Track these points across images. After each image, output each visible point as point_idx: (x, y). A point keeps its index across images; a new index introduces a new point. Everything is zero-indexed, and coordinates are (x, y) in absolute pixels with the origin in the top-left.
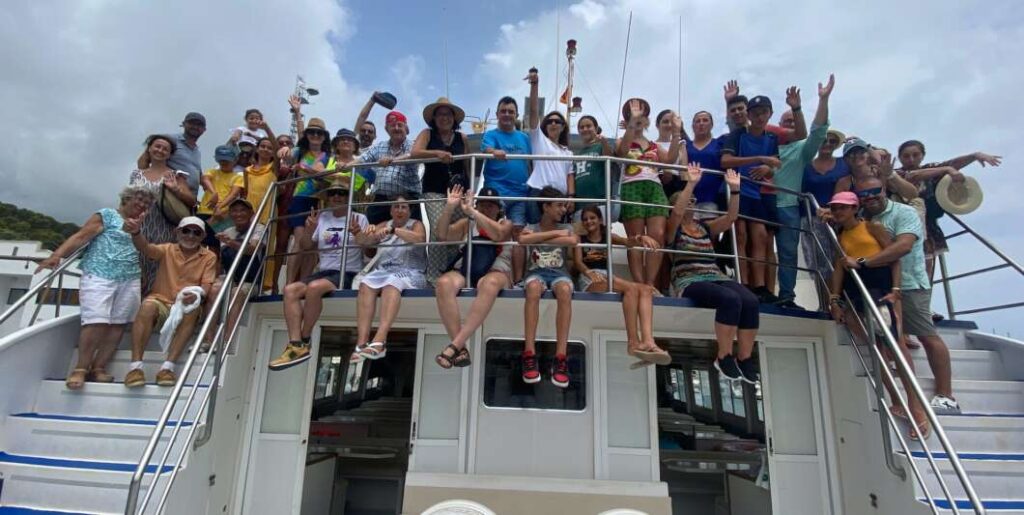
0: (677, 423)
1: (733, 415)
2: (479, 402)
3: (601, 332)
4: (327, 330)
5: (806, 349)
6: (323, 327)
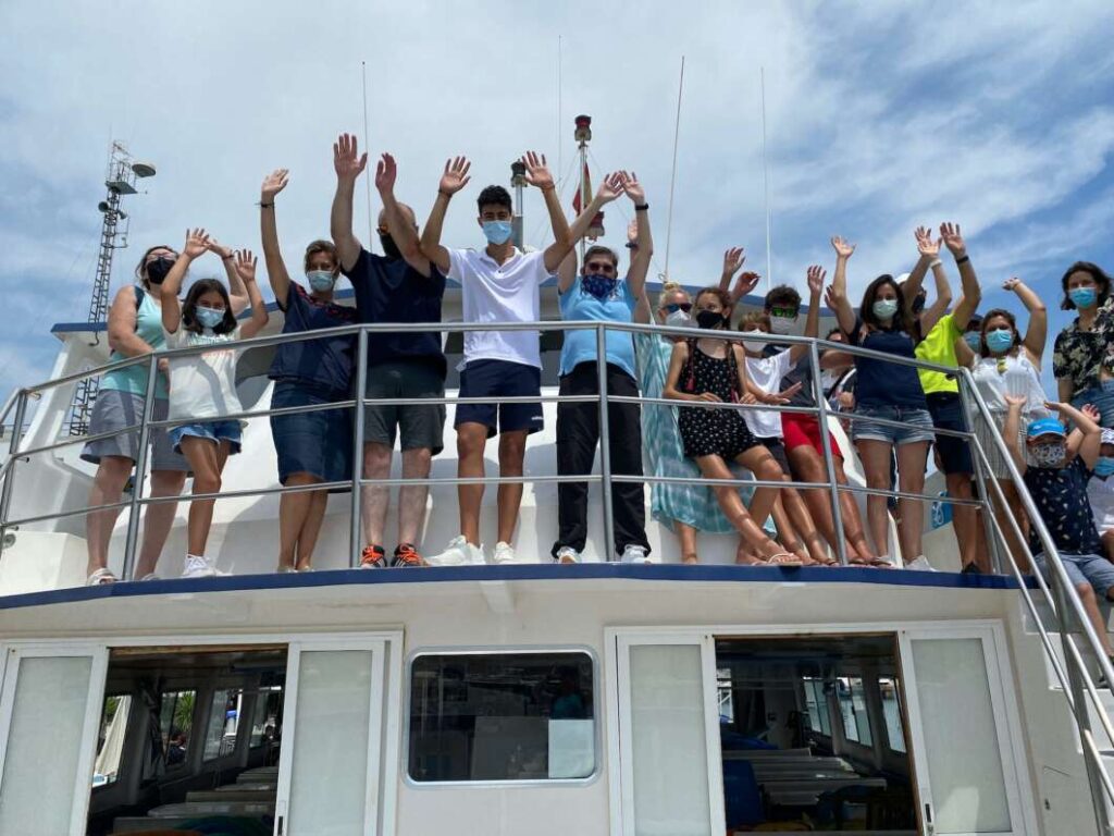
2: (400, 774)
3: (619, 631)
4: (119, 653)
5: (980, 640)
6: (112, 649)
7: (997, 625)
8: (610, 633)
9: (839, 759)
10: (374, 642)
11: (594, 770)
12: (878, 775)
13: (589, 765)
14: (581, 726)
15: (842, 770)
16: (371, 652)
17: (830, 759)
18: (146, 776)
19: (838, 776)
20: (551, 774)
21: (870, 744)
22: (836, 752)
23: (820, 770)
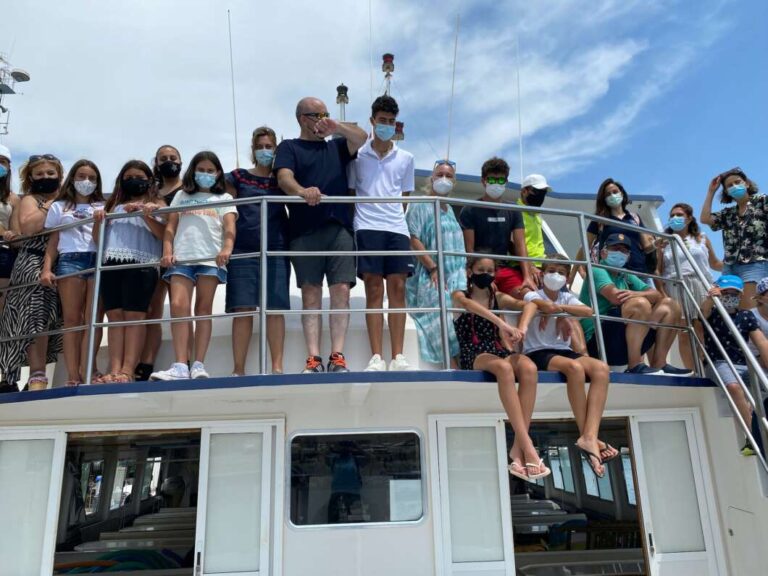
0: (534, 513)
1: (598, 499)
2: (284, 521)
3: (440, 417)
4: (74, 436)
5: (684, 422)
6: (69, 433)
7: (696, 411)
8: (432, 419)
9: (550, 502)
10: (264, 427)
11: (422, 514)
12: (578, 511)
13: (418, 511)
14: (412, 485)
15: (551, 508)
16: (262, 433)
17: (543, 501)
18: (72, 523)
19: (550, 513)
20: (392, 518)
21: (573, 491)
22: (547, 496)
23: (535, 509)
